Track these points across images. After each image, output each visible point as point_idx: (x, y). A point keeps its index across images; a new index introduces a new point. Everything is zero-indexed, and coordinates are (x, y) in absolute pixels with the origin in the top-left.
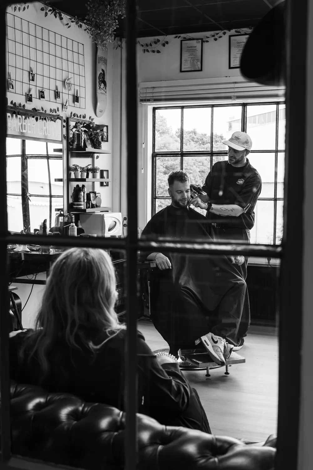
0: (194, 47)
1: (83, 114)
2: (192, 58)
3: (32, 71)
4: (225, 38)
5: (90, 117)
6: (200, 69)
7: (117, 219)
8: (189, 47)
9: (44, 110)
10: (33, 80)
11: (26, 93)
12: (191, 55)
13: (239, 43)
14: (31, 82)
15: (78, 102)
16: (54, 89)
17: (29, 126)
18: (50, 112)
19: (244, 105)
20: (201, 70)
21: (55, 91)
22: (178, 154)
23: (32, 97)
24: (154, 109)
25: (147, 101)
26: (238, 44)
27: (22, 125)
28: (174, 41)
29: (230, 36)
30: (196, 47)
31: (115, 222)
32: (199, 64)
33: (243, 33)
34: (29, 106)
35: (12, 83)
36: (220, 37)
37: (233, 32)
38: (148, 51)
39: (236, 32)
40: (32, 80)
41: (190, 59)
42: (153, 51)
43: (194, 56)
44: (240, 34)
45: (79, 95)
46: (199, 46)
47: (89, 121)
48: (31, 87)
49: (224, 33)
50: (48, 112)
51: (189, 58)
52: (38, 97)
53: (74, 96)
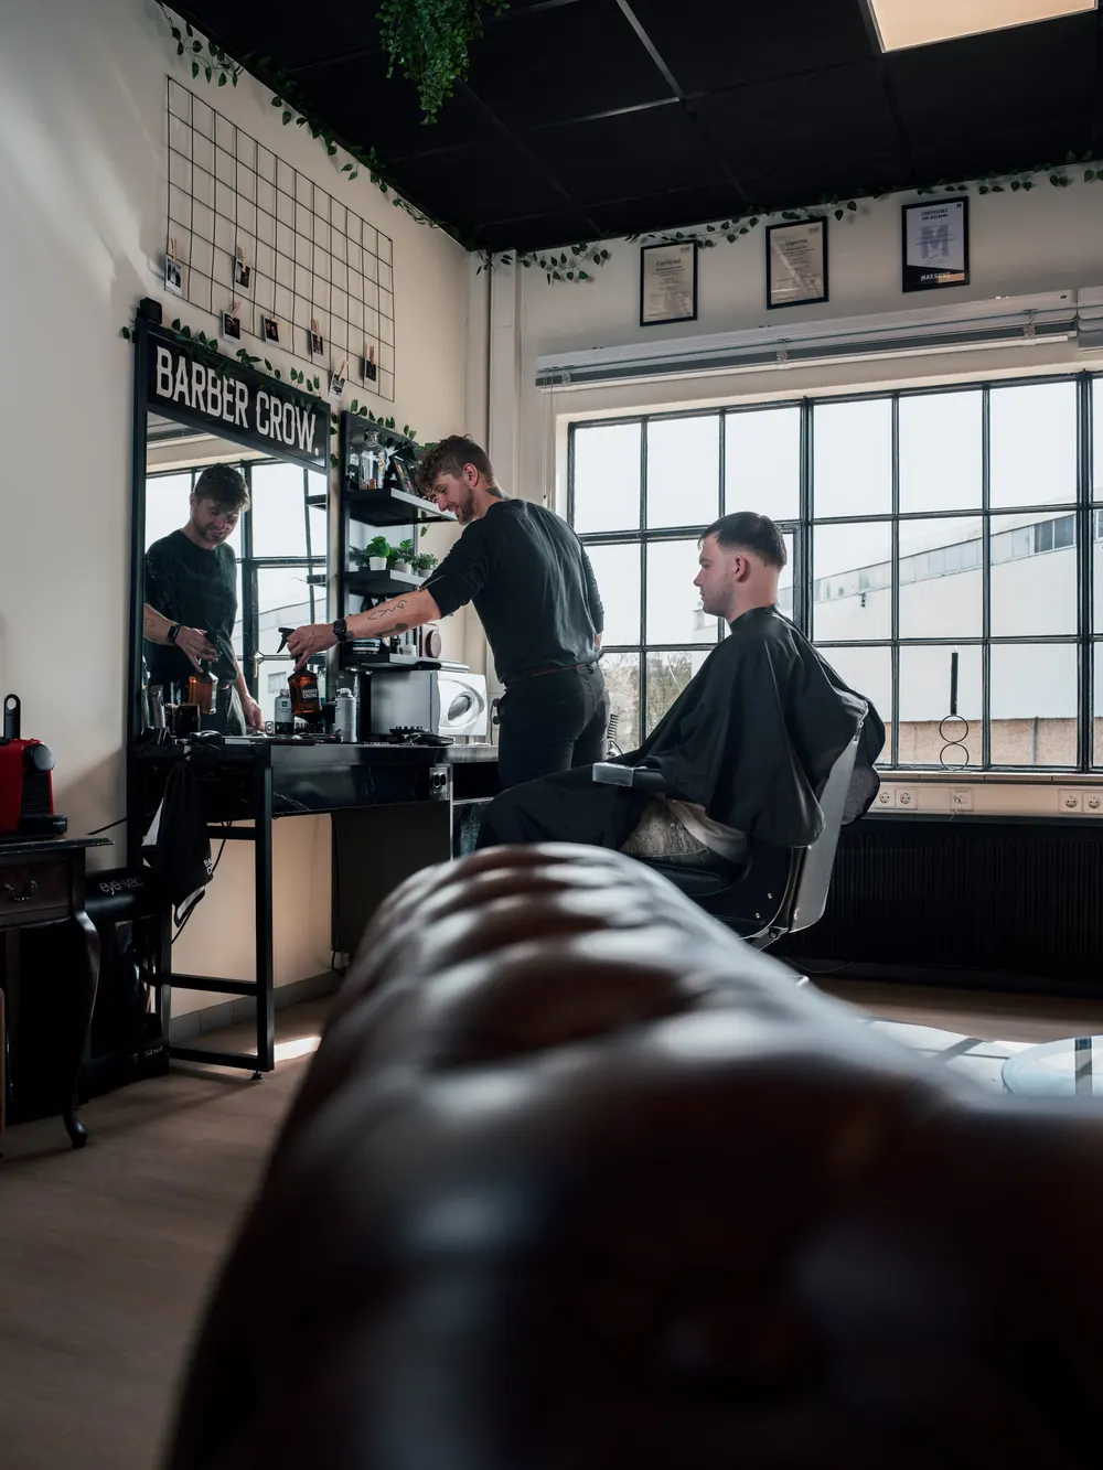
0: (675, 262)
1: (386, 416)
2: (669, 288)
3: (241, 257)
4: (757, 233)
5: (406, 429)
6: (692, 315)
7: (472, 689)
8: (662, 263)
9: (274, 369)
10: (244, 282)
11: (222, 312)
12: (667, 281)
13: (792, 243)
14: (239, 288)
15: (374, 380)
16: (308, 326)
17: (228, 402)
18: (293, 379)
19: (807, 405)
20: (695, 317)
21: (309, 333)
22: (633, 536)
23: (241, 327)
24: (572, 427)
25: (554, 383)
26: (790, 247)
27: (205, 393)
28: (622, 250)
29: (768, 229)
30: (679, 261)
31: (468, 698)
32: (689, 302)
33: (804, 218)
34: (229, 347)
35: (177, 270)
36: (744, 231)
37: (778, 217)
38: (556, 276)
39: (785, 216)
40: (241, 283)
41: (664, 292)
42: (570, 276)
43: (672, 285)
44: (795, 220)
45: (376, 362)
46: (688, 258)
47: (403, 437)
48: (237, 298)
49: (753, 223)
50: (287, 379)
51: (661, 289)
52: (257, 332)
53: (362, 360)
